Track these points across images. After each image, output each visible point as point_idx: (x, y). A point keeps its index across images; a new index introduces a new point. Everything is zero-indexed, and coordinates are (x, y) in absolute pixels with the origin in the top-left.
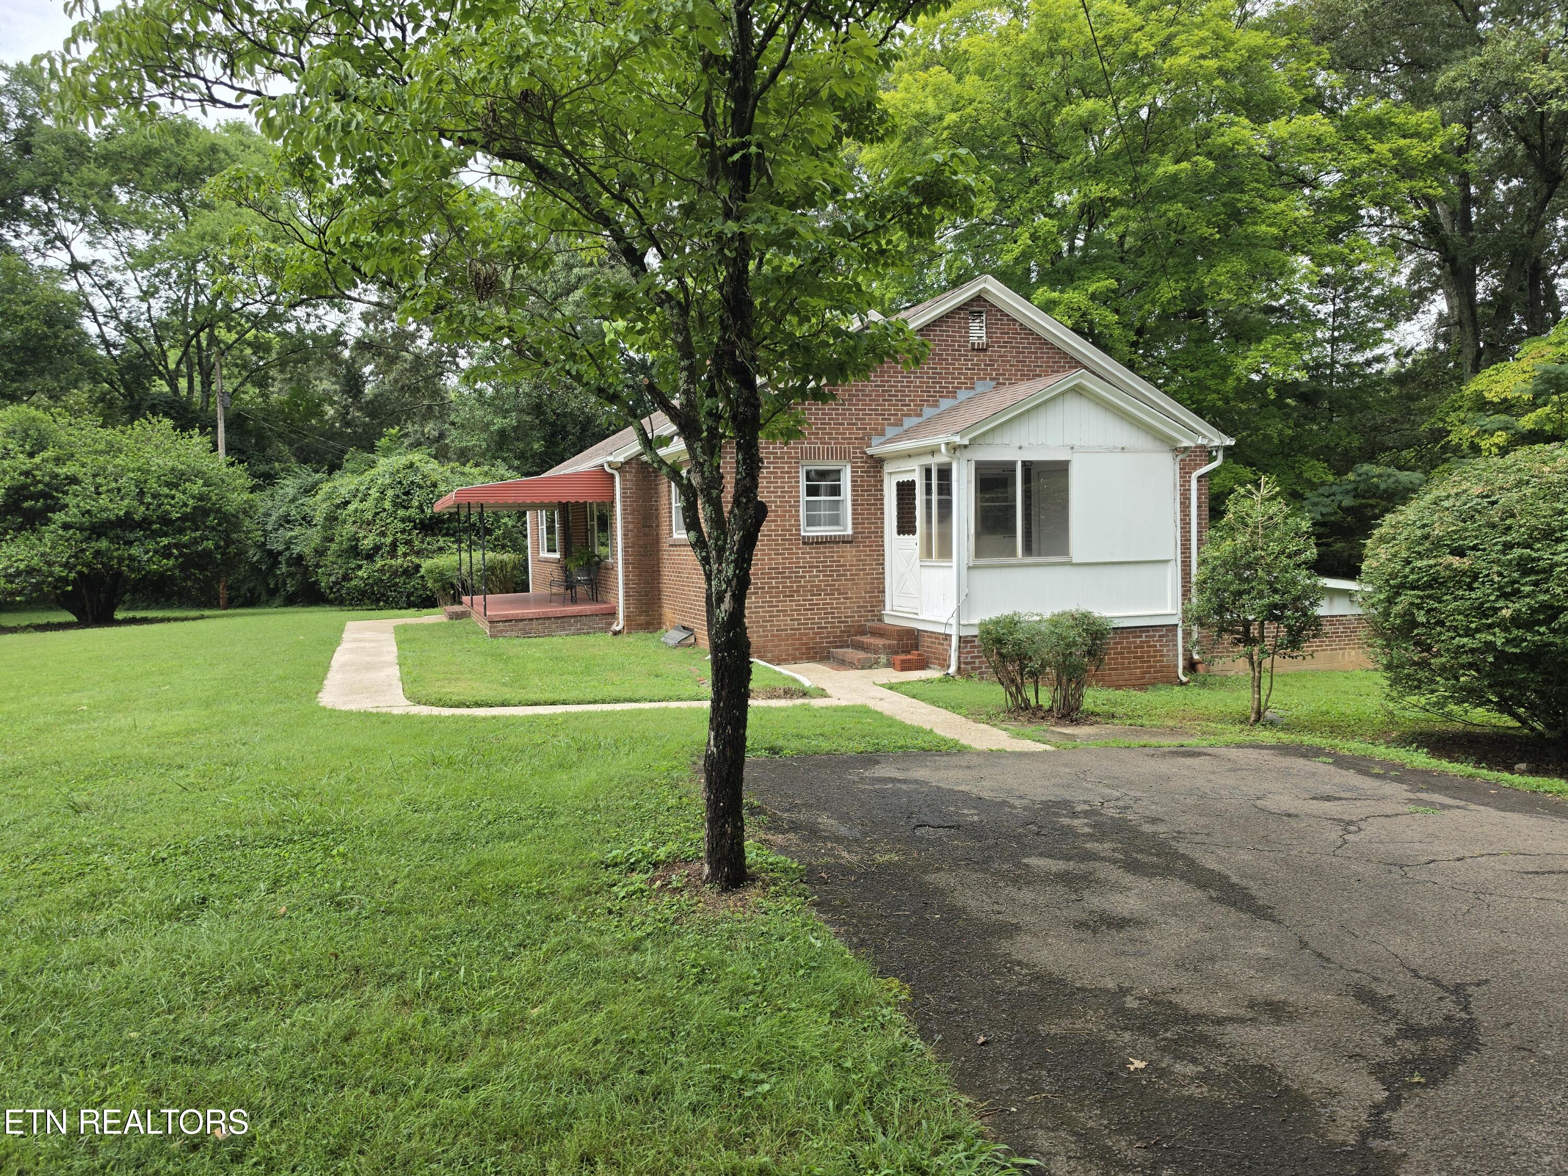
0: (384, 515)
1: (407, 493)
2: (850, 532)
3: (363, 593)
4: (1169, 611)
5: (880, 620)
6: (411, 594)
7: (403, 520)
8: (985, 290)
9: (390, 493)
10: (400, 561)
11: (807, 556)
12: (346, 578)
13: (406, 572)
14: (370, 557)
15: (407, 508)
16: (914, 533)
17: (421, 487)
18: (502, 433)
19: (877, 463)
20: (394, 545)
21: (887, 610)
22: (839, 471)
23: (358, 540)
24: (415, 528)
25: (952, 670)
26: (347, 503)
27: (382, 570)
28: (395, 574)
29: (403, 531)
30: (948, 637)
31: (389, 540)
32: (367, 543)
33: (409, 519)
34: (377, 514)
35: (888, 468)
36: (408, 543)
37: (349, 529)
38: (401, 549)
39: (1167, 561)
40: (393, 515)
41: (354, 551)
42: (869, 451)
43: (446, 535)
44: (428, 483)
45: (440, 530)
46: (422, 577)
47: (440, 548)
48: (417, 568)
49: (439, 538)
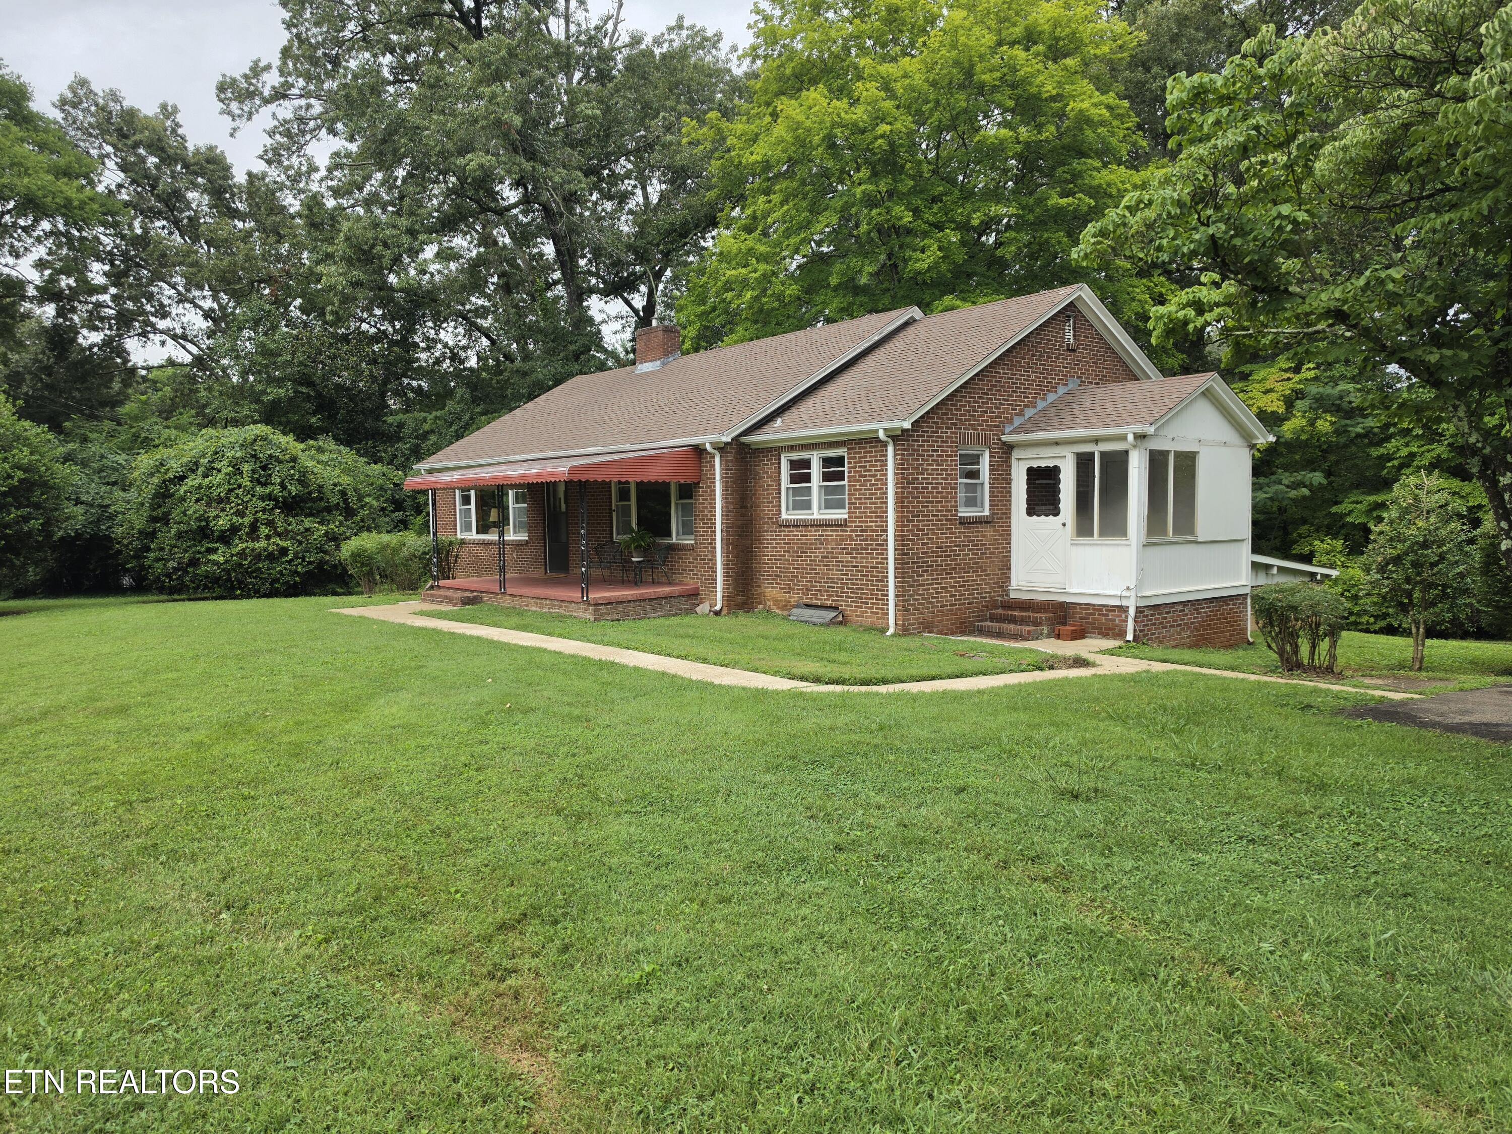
0: (240, 491)
1: (264, 468)
2: (987, 513)
3: (216, 580)
4: (1243, 582)
5: (1007, 595)
6: (277, 580)
7: (262, 498)
8: (1080, 297)
9: (246, 467)
10: (262, 544)
11: (960, 535)
12: (194, 562)
13: (271, 557)
14: (225, 538)
15: (264, 485)
16: (1056, 513)
17: (280, 462)
18: (275, 403)
19: (1008, 448)
20: (254, 527)
21: (1014, 584)
22: (978, 456)
23: (207, 520)
24: (276, 507)
25: (1130, 637)
26: (182, 478)
27: (242, 554)
28: (258, 557)
29: (264, 510)
30: (1124, 609)
31: (247, 521)
32: (223, 523)
33: (270, 497)
34: (230, 491)
35: (1016, 454)
36: (270, 523)
37: (194, 509)
38: (264, 530)
39: (1243, 540)
40: (251, 492)
41: (203, 532)
42: (1004, 438)
43: (310, 515)
44: (287, 457)
45: (302, 510)
46: (290, 562)
47: (307, 530)
48: (284, 551)
49: (303, 518)
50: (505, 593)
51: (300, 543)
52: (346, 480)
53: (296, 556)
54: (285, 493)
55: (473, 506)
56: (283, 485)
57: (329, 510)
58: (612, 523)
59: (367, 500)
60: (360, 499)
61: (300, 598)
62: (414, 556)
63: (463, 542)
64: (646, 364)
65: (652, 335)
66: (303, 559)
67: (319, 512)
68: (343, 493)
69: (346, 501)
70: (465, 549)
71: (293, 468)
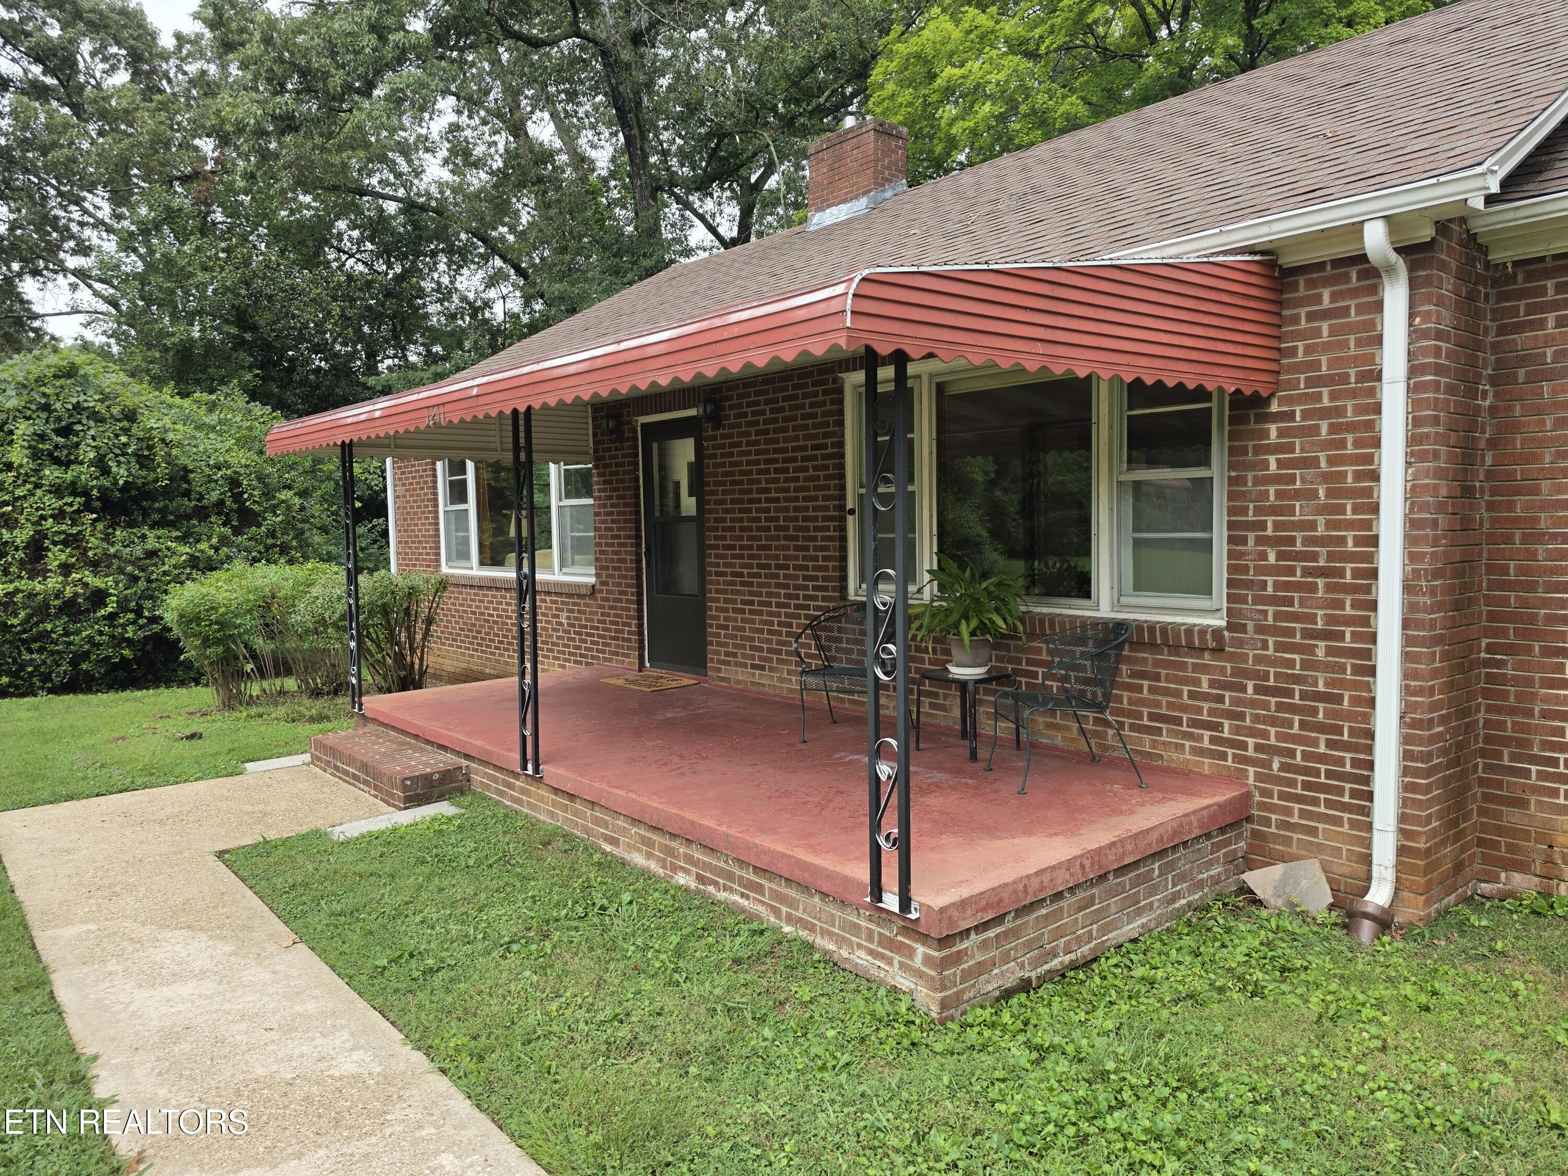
1: (65, 431)
6: (83, 657)
7: (56, 491)
9: (25, 430)
10: (53, 582)
13: (70, 610)
20: (35, 549)
24: (88, 508)
28: (42, 610)
29: (59, 515)
33: (74, 488)
36: (72, 541)
38: (58, 555)
40: (31, 478)
43: (160, 523)
44: (115, 411)
45: (146, 514)
46: (112, 617)
47: (151, 554)
48: (99, 597)
49: (145, 530)
50: (537, 777)
51: (134, 579)
52: (240, 458)
53: (123, 605)
54: (106, 482)
55: (471, 506)
56: (101, 464)
57: (202, 513)
58: (844, 549)
59: (284, 495)
60: (268, 494)
61: (127, 694)
62: (322, 622)
63: (443, 585)
64: (834, 210)
65: (847, 146)
66: (139, 612)
67: (180, 518)
68: (234, 482)
69: (237, 497)
70: (448, 600)
71: (126, 431)
